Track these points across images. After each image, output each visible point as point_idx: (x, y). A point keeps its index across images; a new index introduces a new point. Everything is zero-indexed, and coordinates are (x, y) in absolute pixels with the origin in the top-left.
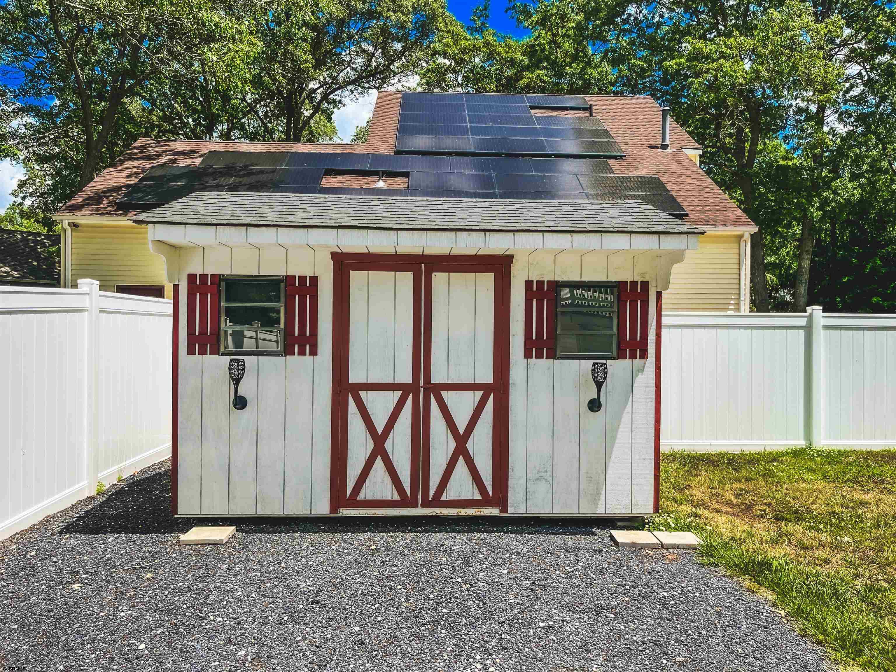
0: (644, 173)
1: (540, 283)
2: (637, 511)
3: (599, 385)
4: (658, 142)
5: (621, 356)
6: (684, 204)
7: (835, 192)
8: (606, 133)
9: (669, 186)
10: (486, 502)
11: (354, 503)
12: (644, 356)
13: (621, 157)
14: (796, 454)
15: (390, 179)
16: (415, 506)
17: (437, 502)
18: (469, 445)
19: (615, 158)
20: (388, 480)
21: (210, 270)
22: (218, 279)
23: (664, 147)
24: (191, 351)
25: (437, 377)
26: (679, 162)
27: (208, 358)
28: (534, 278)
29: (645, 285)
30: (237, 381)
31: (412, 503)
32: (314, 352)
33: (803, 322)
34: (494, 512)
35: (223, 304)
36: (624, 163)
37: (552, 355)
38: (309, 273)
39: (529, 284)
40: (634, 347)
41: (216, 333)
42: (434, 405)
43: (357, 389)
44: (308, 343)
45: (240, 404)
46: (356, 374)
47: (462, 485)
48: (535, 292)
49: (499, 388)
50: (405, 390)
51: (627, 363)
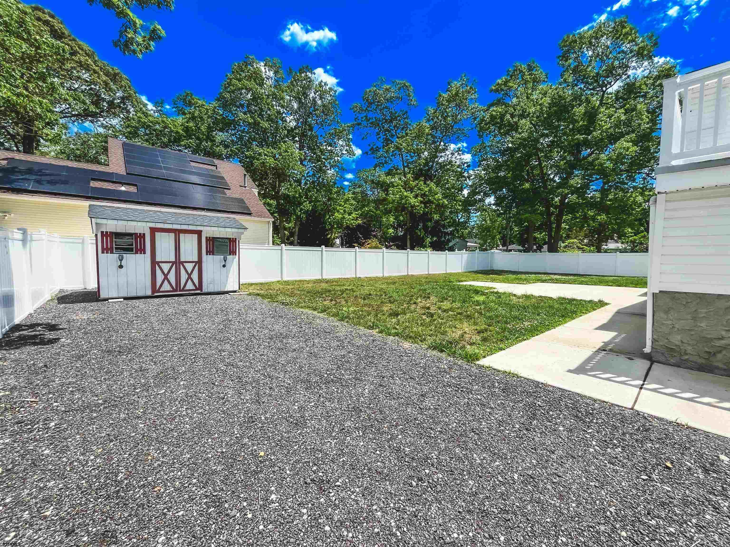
0: (237, 196)
1: (210, 237)
2: (235, 289)
3: (225, 261)
4: (243, 184)
5: (230, 254)
6: (251, 209)
7: (304, 207)
8: (223, 178)
9: (246, 202)
10: (197, 289)
11: (159, 291)
12: (236, 255)
13: (229, 189)
14: (278, 282)
15: (128, 187)
16: (177, 291)
17: (183, 290)
18: (192, 276)
19: (227, 189)
20: (169, 286)
21: (108, 230)
22: (112, 233)
23: (246, 187)
24: (103, 252)
25: (182, 259)
26: (250, 193)
27: (109, 254)
28: (208, 236)
29: (236, 239)
30: (121, 260)
31: (176, 291)
32: (145, 253)
33: (280, 248)
34: (199, 292)
35: (114, 240)
36: (231, 191)
37: (213, 254)
38: (142, 232)
39: (206, 238)
40: (233, 252)
41: (112, 248)
42: (181, 267)
43: (158, 263)
44: (143, 251)
45: (121, 267)
46: (158, 259)
47: (190, 286)
48: (208, 239)
49: (199, 263)
50: (173, 263)
51: (231, 256)
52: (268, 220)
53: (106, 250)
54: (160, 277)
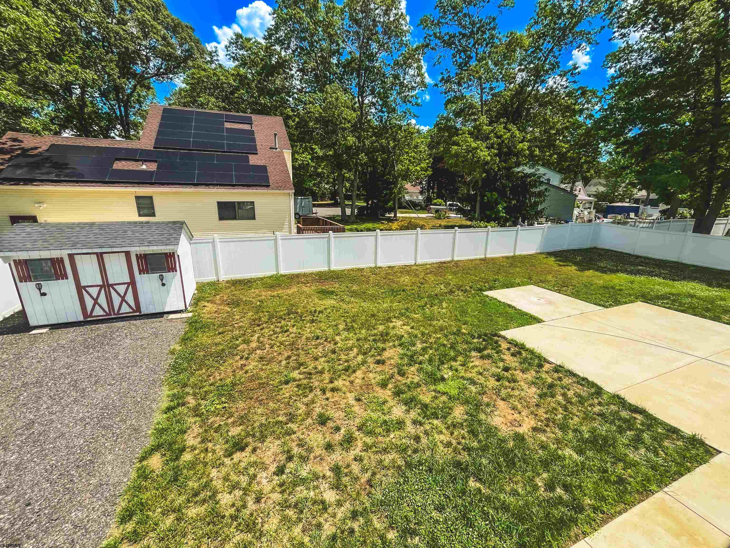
1: (140, 255)
2: (180, 309)
3: (162, 279)
5: (169, 271)
10: (134, 311)
11: (91, 316)
12: (176, 271)
15: (149, 164)
16: (112, 315)
17: (118, 313)
18: (126, 299)
20: (101, 310)
21: (22, 258)
22: (26, 261)
23: (276, 149)
24: (21, 282)
25: (111, 282)
27: (28, 283)
28: (138, 253)
29: (174, 253)
30: (40, 289)
31: (110, 314)
32: (67, 278)
34: (138, 314)
35: (29, 267)
37: (148, 273)
38: (59, 256)
39: (137, 255)
40: (173, 269)
41: (29, 276)
42: (111, 289)
43: (84, 287)
44: (65, 276)
45: (44, 294)
46: (83, 284)
47: (125, 309)
48: (139, 257)
49: (132, 283)
50: (101, 287)
51: (171, 273)
52: (289, 191)
53: (24, 279)
54: (89, 303)
